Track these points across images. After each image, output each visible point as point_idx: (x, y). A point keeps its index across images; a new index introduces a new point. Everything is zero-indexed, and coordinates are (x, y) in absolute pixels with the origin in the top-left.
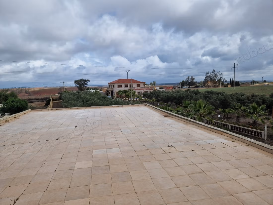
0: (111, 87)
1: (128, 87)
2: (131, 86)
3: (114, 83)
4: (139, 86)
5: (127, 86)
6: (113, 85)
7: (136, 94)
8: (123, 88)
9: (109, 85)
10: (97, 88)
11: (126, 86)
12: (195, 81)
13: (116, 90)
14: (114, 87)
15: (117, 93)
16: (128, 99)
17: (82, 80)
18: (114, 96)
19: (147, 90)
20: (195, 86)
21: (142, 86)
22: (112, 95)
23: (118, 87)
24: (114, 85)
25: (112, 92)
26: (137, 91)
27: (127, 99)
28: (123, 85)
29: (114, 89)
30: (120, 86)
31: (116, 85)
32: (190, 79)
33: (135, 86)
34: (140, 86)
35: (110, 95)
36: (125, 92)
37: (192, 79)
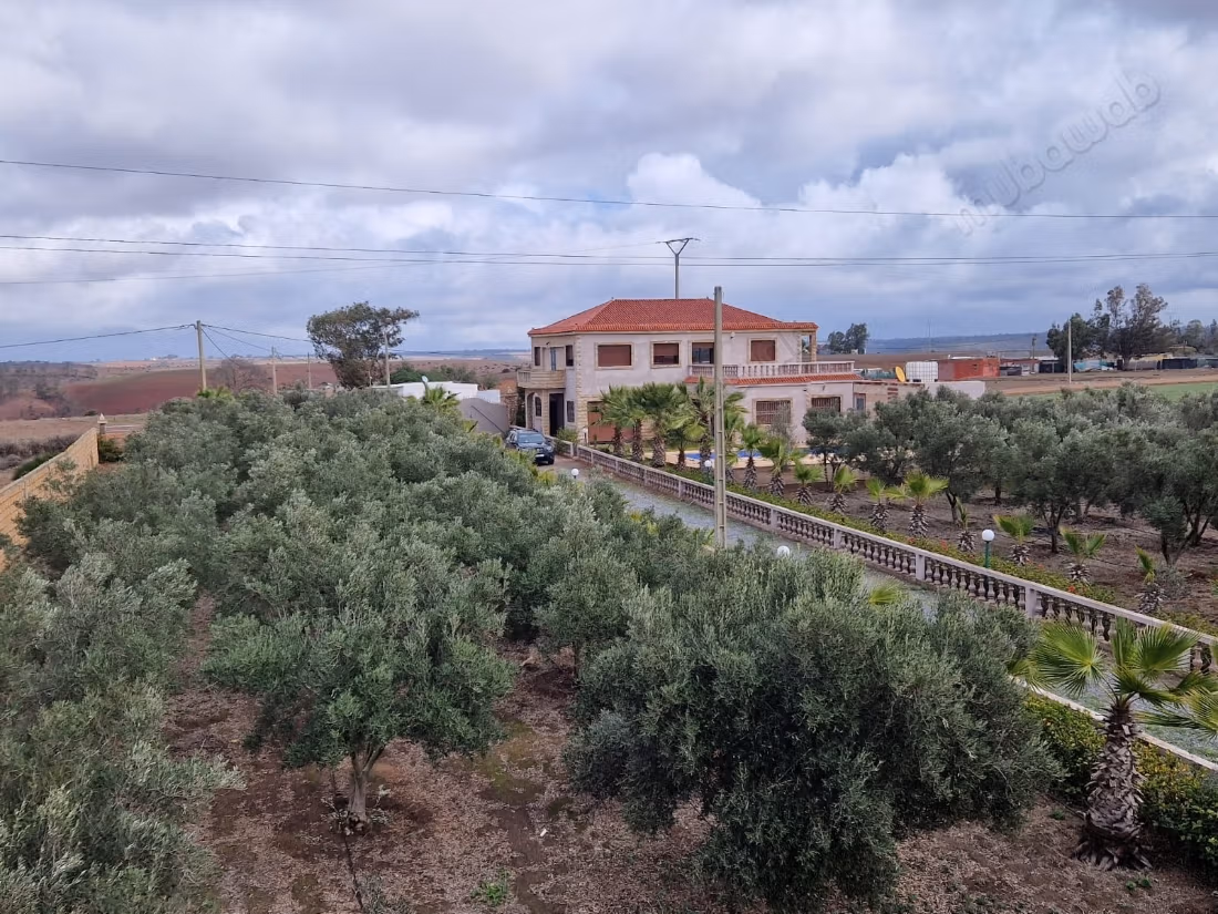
0: (546, 359)
1: (676, 360)
2: (706, 354)
3: (568, 334)
4: (764, 351)
5: (669, 353)
6: (563, 343)
7: (749, 418)
8: (642, 373)
9: (537, 349)
10: (461, 371)
11: (666, 355)
12: (1164, 319)
13: (590, 382)
14: (570, 362)
15: (594, 407)
16: (682, 457)
17: (359, 313)
18: (572, 436)
19: (830, 390)
20: (1160, 357)
21: (788, 351)
22: (555, 425)
23: (600, 365)
24: (569, 348)
25: (558, 408)
26: (752, 396)
27: (672, 456)
28: (642, 348)
29: (570, 373)
30: (616, 356)
31: (586, 349)
32: (1127, 310)
33: (734, 351)
34: (773, 358)
35: (543, 422)
36: (653, 400)
37: (1148, 305)
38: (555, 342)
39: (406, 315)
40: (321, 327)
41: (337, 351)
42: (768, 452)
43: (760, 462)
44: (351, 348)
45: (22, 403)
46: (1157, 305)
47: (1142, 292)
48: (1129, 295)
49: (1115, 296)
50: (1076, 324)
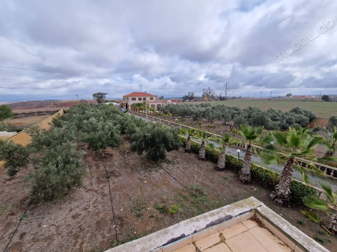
0: (125, 99)
1: (141, 100)
2: (144, 99)
3: (128, 96)
4: (152, 99)
5: (141, 99)
6: (127, 98)
7: (150, 107)
8: (137, 101)
9: (124, 98)
10: (114, 101)
11: (140, 99)
12: (194, 96)
13: (131, 103)
14: (128, 100)
15: (131, 105)
16: (142, 111)
17: (99, 94)
18: (129, 109)
19: (160, 103)
20: (194, 100)
21: (154, 99)
22: (127, 108)
23: (132, 100)
24: (128, 98)
25: (127, 106)
26: (150, 104)
27: (141, 111)
28: (137, 98)
29: (128, 101)
30: (134, 99)
31: (130, 98)
32: (191, 95)
33: (148, 99)
34: (153, 100)
35: (125, 107)
36: (139, 105)
37: (193, 94)
38: (126, 97)
39: (106, 94)
40: (94, 95)
41: (97, 98)
42: (152, 111)
43: (151, 112)
44: (99, 98)
45: (52, 105)
46: (194, 94)
47: (192, 93)
48: (191, 93)
49: (190, 93)
50: (186, 96)
